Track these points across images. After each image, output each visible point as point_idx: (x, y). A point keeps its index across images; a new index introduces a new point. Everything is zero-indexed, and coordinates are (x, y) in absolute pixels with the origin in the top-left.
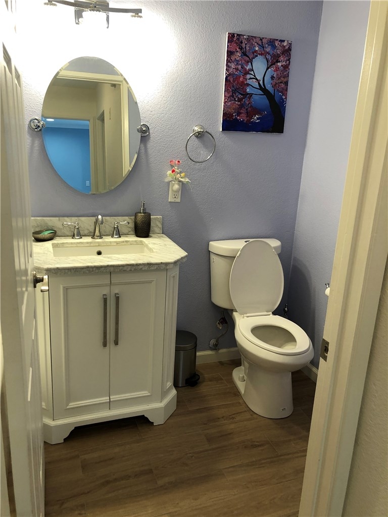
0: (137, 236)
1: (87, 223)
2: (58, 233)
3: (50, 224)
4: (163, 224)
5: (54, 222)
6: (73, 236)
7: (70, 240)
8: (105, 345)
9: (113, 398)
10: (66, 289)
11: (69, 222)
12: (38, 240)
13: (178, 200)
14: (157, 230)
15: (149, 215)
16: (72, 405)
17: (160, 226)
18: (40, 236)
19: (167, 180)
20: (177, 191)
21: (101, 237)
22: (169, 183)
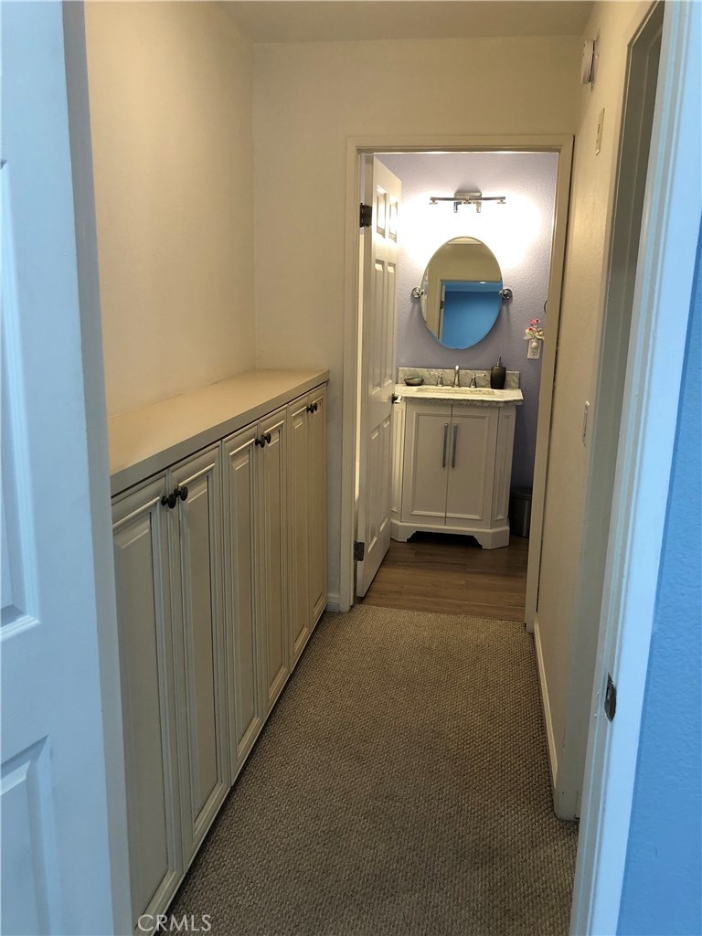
0: (493, 387)
1: (449, 374)
2: (426, 381)
3: (420, 373)
4: (519, 380)
5: (423, 372)
6: (437, 385)
7: (434, 387)
8: (444, 466)
9: (449, 515)
10: (418, 415)
11: (435, 372)
12: (408, 385)
13: (537, 357)
14: (513, 385)
15: (505, 369)
16: (415, 512)
17: (517, 381)
18: (411, 381)
19: (525, 338)
20: (536, 348)
21: (459, 386)
22: (528, 341)
